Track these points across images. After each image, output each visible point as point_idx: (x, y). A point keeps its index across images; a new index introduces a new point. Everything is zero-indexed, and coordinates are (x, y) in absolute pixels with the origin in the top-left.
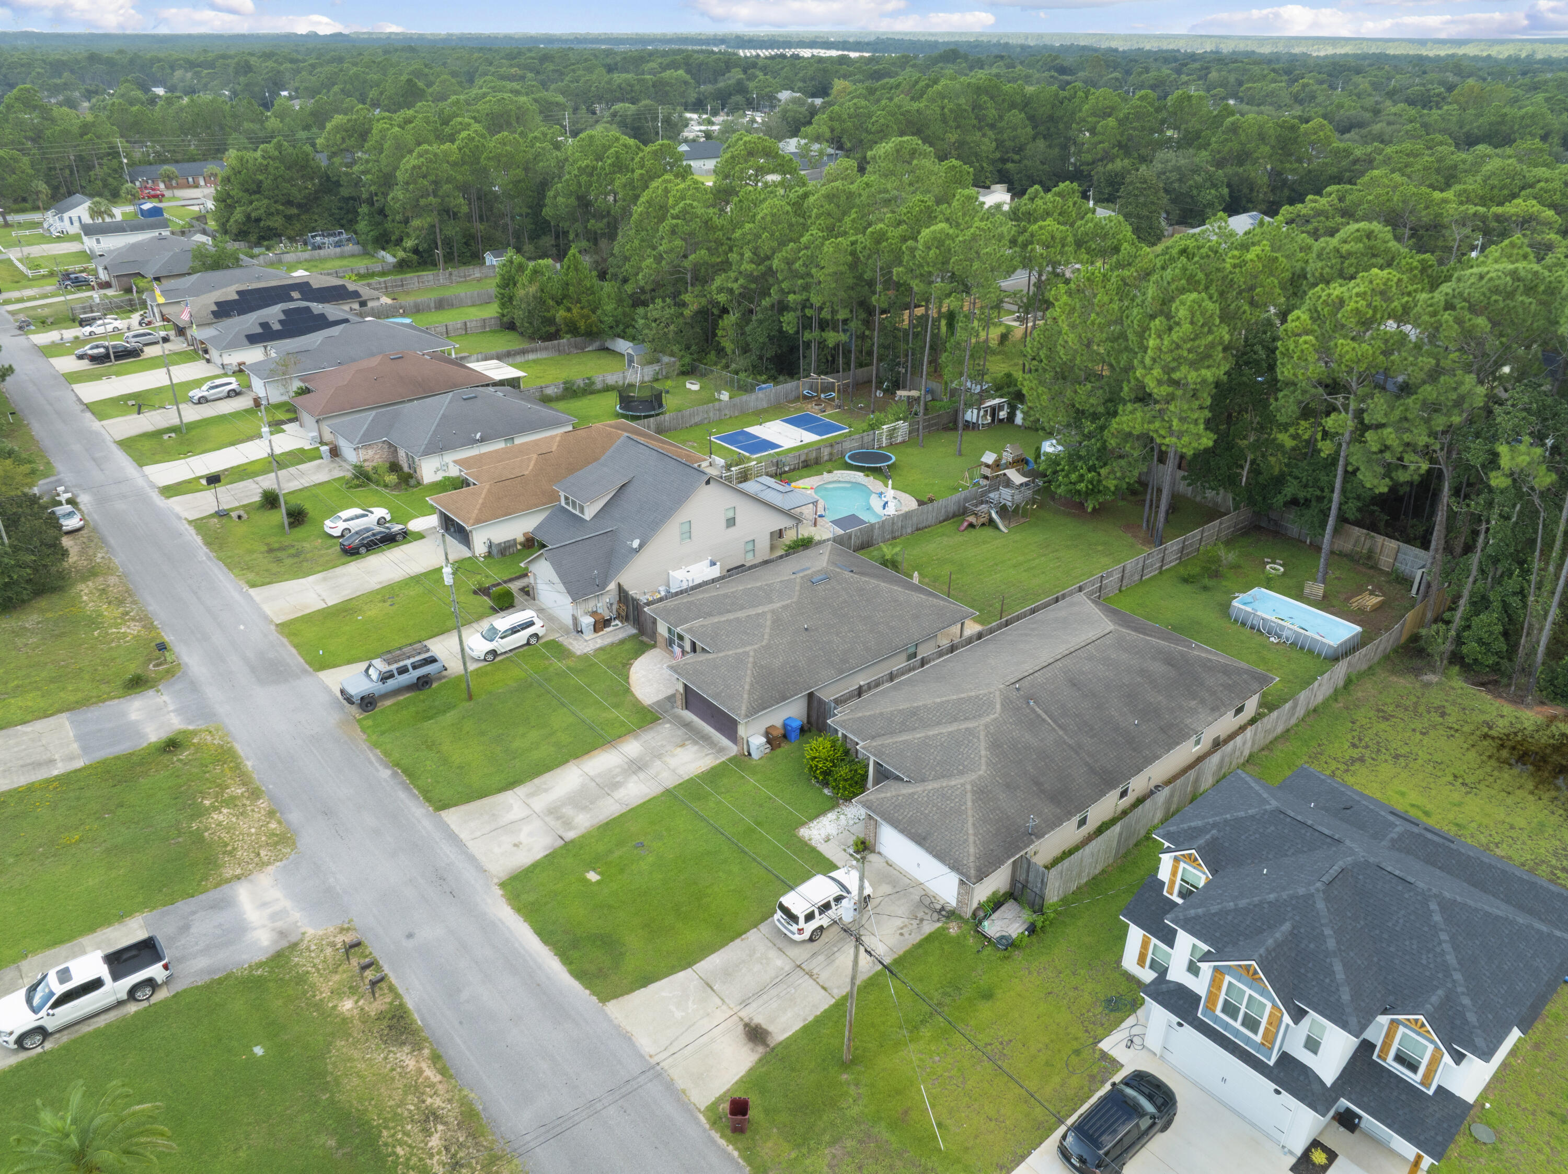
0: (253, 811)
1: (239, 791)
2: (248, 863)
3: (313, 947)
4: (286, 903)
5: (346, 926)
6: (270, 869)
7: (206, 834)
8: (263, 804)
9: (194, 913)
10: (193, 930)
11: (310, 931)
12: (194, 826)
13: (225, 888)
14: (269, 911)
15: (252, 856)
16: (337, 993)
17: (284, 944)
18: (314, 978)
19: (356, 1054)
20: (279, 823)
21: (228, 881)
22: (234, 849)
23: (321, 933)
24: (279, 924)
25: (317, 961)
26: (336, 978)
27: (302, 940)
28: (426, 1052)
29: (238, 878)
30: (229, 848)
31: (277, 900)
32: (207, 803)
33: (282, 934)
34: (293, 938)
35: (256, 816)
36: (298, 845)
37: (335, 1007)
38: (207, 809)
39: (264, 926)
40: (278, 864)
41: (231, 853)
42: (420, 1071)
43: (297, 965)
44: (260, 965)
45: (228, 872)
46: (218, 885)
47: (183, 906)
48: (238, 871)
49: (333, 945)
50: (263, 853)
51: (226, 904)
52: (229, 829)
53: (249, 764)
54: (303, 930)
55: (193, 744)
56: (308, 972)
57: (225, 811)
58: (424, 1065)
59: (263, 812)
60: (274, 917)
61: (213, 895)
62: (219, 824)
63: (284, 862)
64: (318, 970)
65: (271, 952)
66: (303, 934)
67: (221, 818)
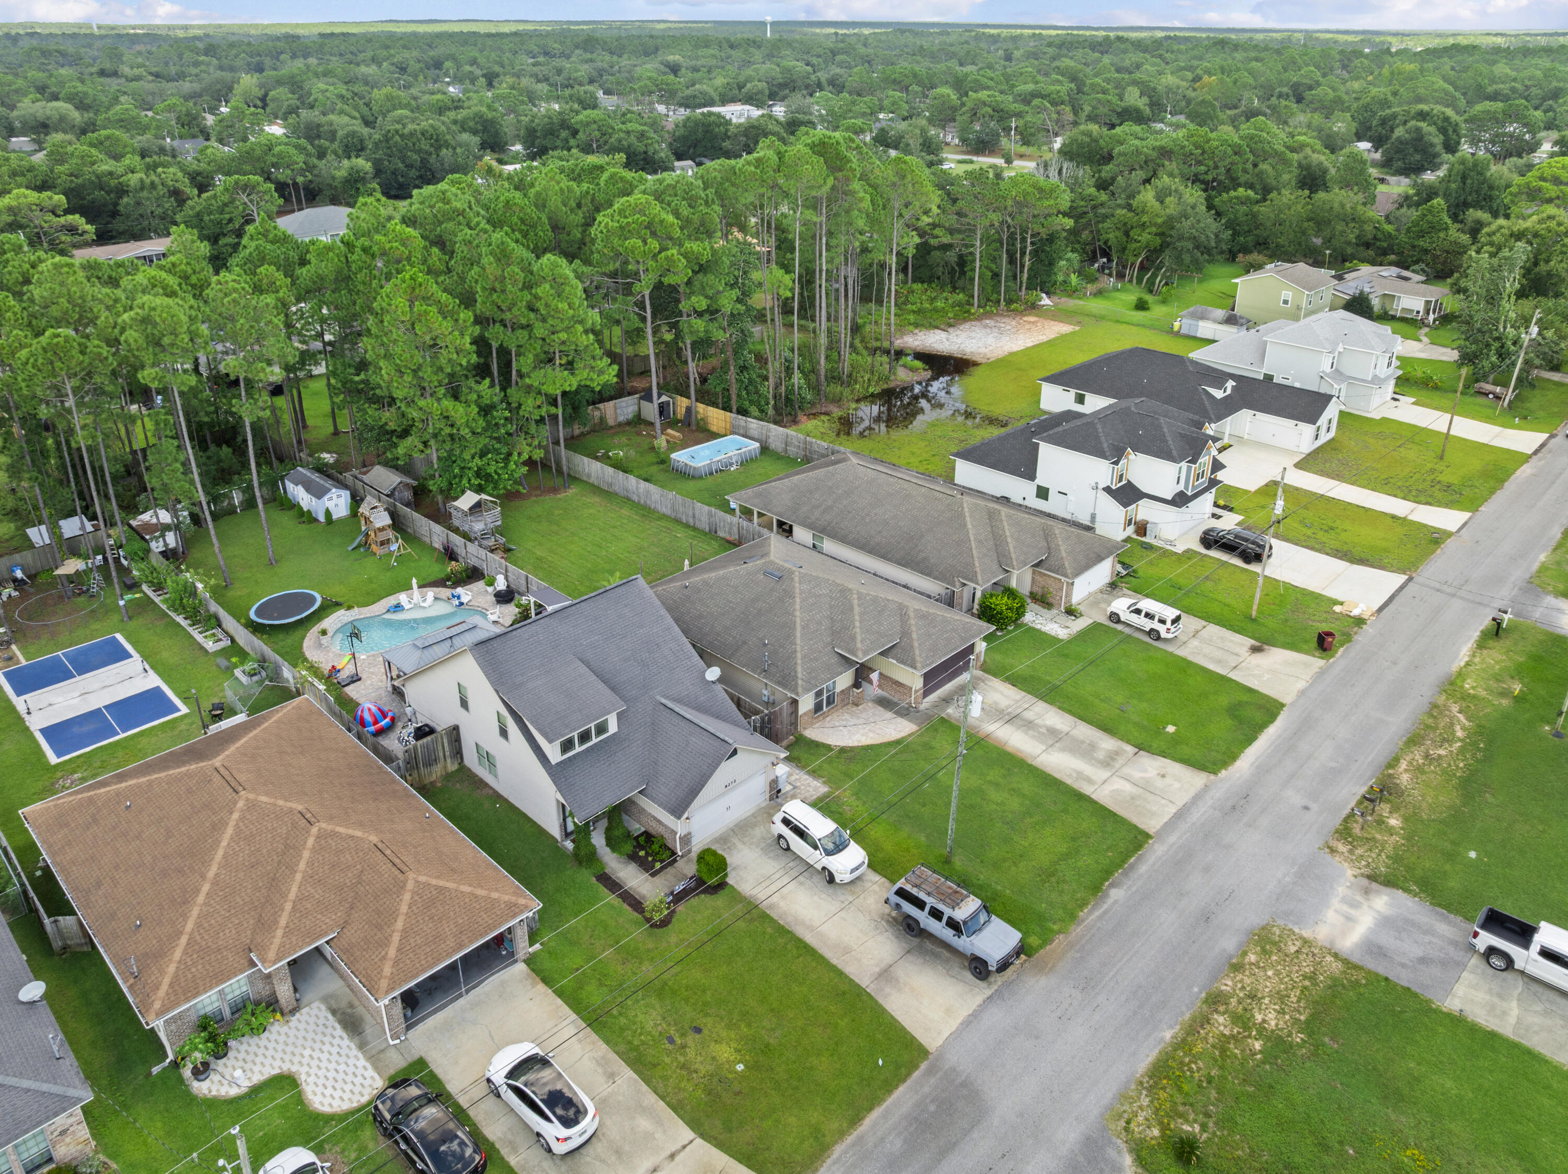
0: (1243, 988)
1: (1221, 1019)
2: (1314, 955)
3: (1363, 863)
4: (1335, 903)
5: (1327, 850)
6: (1306, 934)
7: (1302, 1018)
8: (1227, 985)
9: (1403, 965)
10: (1421, 954)
11: (1350, 872)
12: (1298, 1038)
13: (1356, 959)
14: (1352, 912)
15: (1302, 957)
16: (1391, 831)
17: (1374, 885)
18: (1389, 849)
19: (1424, 805)
20: (1245, 953)
21: (1346, 962)
22: (1305, 977)
23: (1346, 864)
24: (1359, 898)
25: (1374, 855)
26: (1378, 836)
27: (1362, 875)
28: (1391, 771)
29: (1336, 956)
30: (1307, 983)
31: (1336, 911)
32: (1258, 1045)
33: (1367, 892)
34: (1365, 882)
35: (1247, 981)
36: (1265, 922)
37: (1402, 828)
38: (1268, 1039)
39: (1370, 907)
40: (1297, 930)
41: (1312, 977)
42: (1406, 770)
43: (1387, 867)
44: (1406, 890)
45: (1336, 967)
46: (1356, 967)
47: (1403, 977)
48: (1329, 958)
49: (1351, 852)
50: (1293, 949)
51: (1372, 947)
52: (1281, 997)
53: (1168, 1035)
54: (1352, 879)
55: (1164, 1128)
56: (1387, 857)
57: (1259, 1017)
58: (1401, 770)
59: (1239, 977)
60: (1355, 905)
61: (1371, 964)
62: (1282, 1012)
63: (1290, 926)
64: (1381, 851)
65: (1388, 890)
66: (1355, 876)
67: (1272, 1016)
